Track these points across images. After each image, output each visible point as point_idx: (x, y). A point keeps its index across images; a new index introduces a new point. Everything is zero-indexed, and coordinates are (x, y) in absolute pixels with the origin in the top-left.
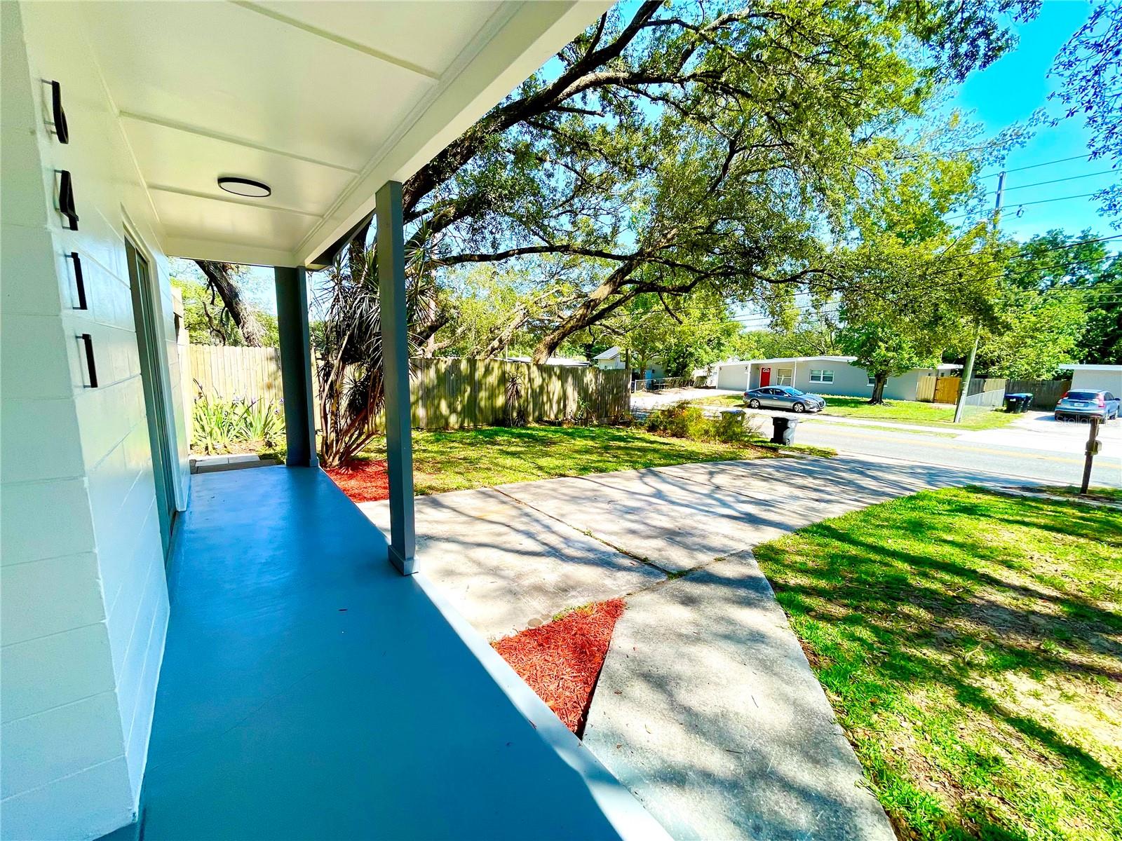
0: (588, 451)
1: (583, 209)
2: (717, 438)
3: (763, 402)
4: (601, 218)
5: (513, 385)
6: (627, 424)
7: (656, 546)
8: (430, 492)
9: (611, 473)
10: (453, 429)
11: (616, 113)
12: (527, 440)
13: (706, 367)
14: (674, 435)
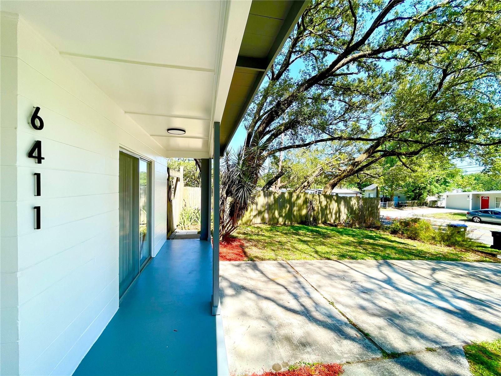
0: (348, 244)
1: (350, 119)
2: (442, 243)
3: (483, 219)
4: (361, 122)
5: (311, 204)
6: (378, 228)
7: (378, 324)
8: (255, 259)
9: (359, 261)
10: (280, 224)
11: (366, 71)
12: (315, 233)
13: (437, 195)
14: (409, 238)
